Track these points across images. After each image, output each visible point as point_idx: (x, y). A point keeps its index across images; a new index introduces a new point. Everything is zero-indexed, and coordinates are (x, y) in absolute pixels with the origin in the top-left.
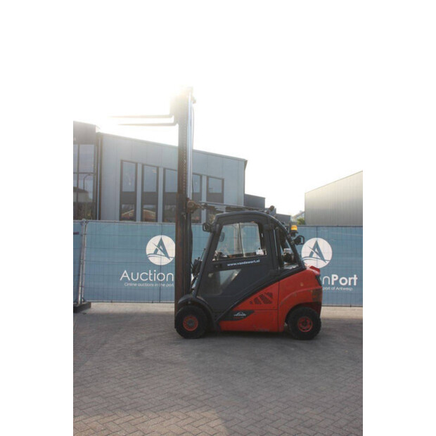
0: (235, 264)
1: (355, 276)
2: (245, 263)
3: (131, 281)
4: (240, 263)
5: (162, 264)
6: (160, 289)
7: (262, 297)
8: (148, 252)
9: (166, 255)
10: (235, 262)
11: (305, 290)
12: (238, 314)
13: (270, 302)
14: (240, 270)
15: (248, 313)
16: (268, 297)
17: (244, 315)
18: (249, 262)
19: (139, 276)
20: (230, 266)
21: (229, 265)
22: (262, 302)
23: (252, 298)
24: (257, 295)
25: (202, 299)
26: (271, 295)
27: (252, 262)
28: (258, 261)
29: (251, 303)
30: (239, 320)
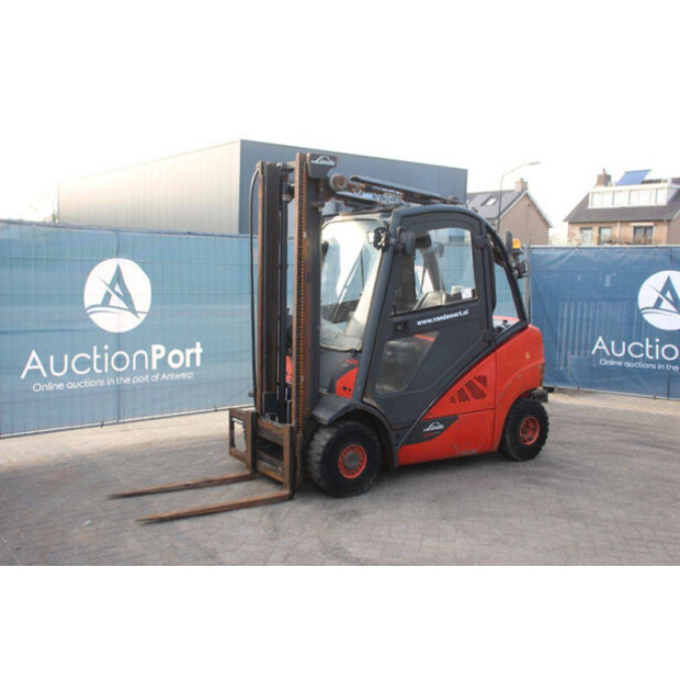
0: (430, 321)
2: (445, 317)
4: (438, 319)
5: (123, 330)
7: (470, 385)
10: (429, 318)
11: (533, 365)
12: (431, 428)
13: (483, 395)
14: (436, 334)
15: (448, 421)
16: (479, 385)
18: (452, 316)
20: (423, 325)
21: (419, 323)
22: (469, 395)
23: (454, 391)
24: (462, 384)
25: (374, 404)
26: (483, 380)
27: (456, 315)
28: (466, 313)
29: (453, 400)
30: (430, 438)
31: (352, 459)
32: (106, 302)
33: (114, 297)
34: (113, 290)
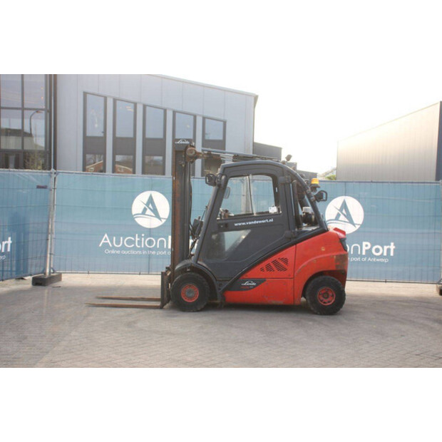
0: (244, 224)
1: (392, 244)
2: (255, 222)
3: (114, 248)
4: (250, 223)
5: (152, 227)
6: (150, 257)
7: (275, 262)
8: (134, 212)
9: (157, 216)
10: (243, 222)
11: (327, 255)
12: (246, 284)
13: (284, 269)
14: (249, 231)
15: (259, 281)
16: (282, 263)
17: (254, 284)
18: (260, 222)
19: (124, 241)
20: (238, 226)
21: (236, 225)
22: (275, 269)
23: (263, 265)
24: (269, 261)
25: (204, 265)
26: (286, 261)
27: (263, 221)
28: (270, 221)
29: (262, 270)
30: (247, 289)
31: (190, 292)
32: (144, 212)
33: (148, 210)
34: (148, 206)
